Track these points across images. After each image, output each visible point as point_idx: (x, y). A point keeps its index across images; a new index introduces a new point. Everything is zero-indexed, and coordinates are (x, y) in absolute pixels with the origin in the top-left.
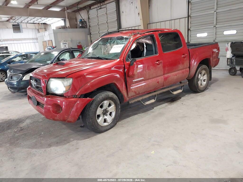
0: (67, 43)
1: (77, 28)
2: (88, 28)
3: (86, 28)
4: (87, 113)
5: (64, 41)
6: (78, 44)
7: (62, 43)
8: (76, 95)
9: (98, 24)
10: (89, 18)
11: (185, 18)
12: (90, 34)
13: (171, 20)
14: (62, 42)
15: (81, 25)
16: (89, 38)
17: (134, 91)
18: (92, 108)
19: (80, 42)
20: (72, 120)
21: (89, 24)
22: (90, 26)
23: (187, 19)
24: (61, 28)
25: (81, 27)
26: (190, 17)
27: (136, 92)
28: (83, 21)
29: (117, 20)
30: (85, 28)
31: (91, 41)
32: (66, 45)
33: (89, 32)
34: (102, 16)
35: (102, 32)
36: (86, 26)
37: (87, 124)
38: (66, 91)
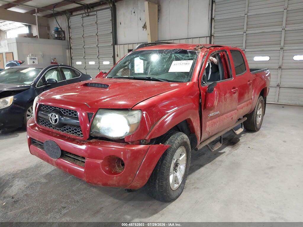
0: (37, 58)
1: (49, 39)
2: (68, 41)
3: (64, 40)
4: (158, 169)
5: (32, 55)
6: (52, 61)
7: (28, 58)
8: (145, 140)
9: (83, 36)
10: (69, 27)
11: (207, 37)
12: (71, 48)
13: (188, 38)
14: (30, 56)
15: (56, 36)
16: (68, 54)
17: (208, 131)
18: (166, 161)
19: (55, 58)
20: (138, 185)
21: (69, 35)
22: (70, 38)
23: (208, 39)
24: (26, 37)
25: (56, 38)
26: (212, 37)
27: (210, 133)
28: (59, 30)
29: (112, 32)
30: (62, 40)
31: (71, 58)
32: (34, 60)
33: (68, 46)
34: (90, 25)
35: (88, 47)
36: (64, 37)
37: (157, 188)
38: (130, 132)
